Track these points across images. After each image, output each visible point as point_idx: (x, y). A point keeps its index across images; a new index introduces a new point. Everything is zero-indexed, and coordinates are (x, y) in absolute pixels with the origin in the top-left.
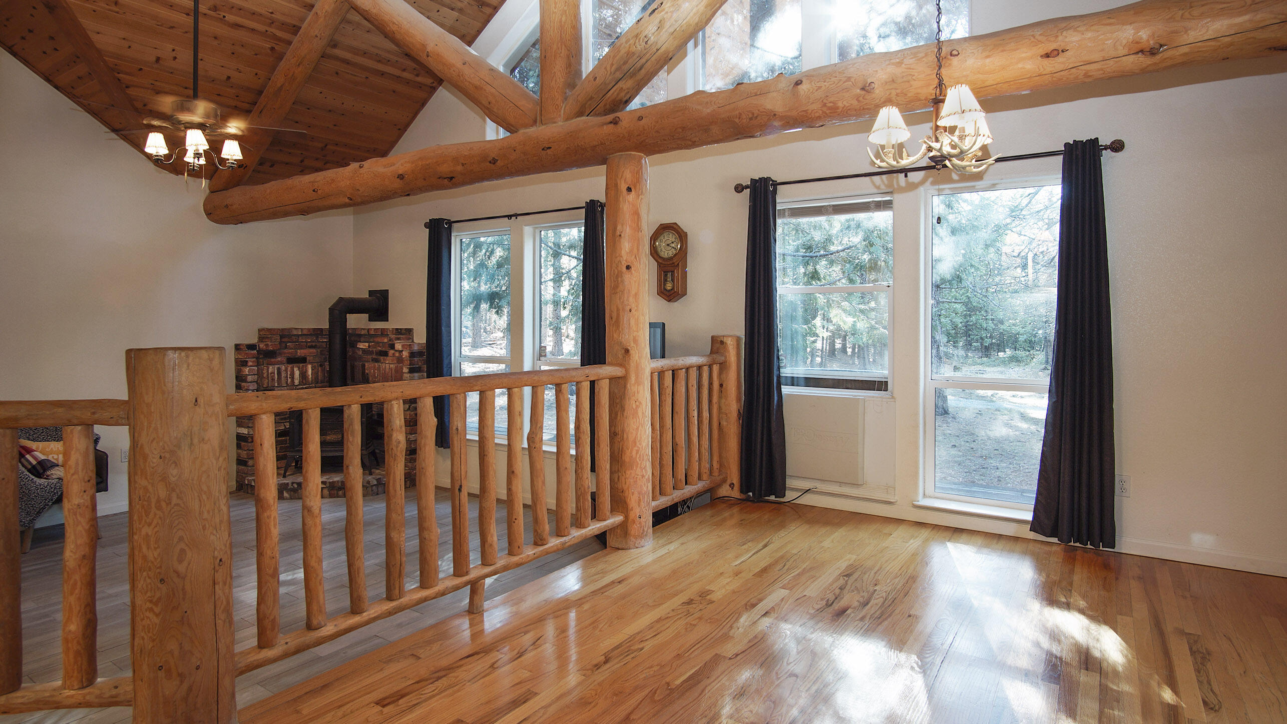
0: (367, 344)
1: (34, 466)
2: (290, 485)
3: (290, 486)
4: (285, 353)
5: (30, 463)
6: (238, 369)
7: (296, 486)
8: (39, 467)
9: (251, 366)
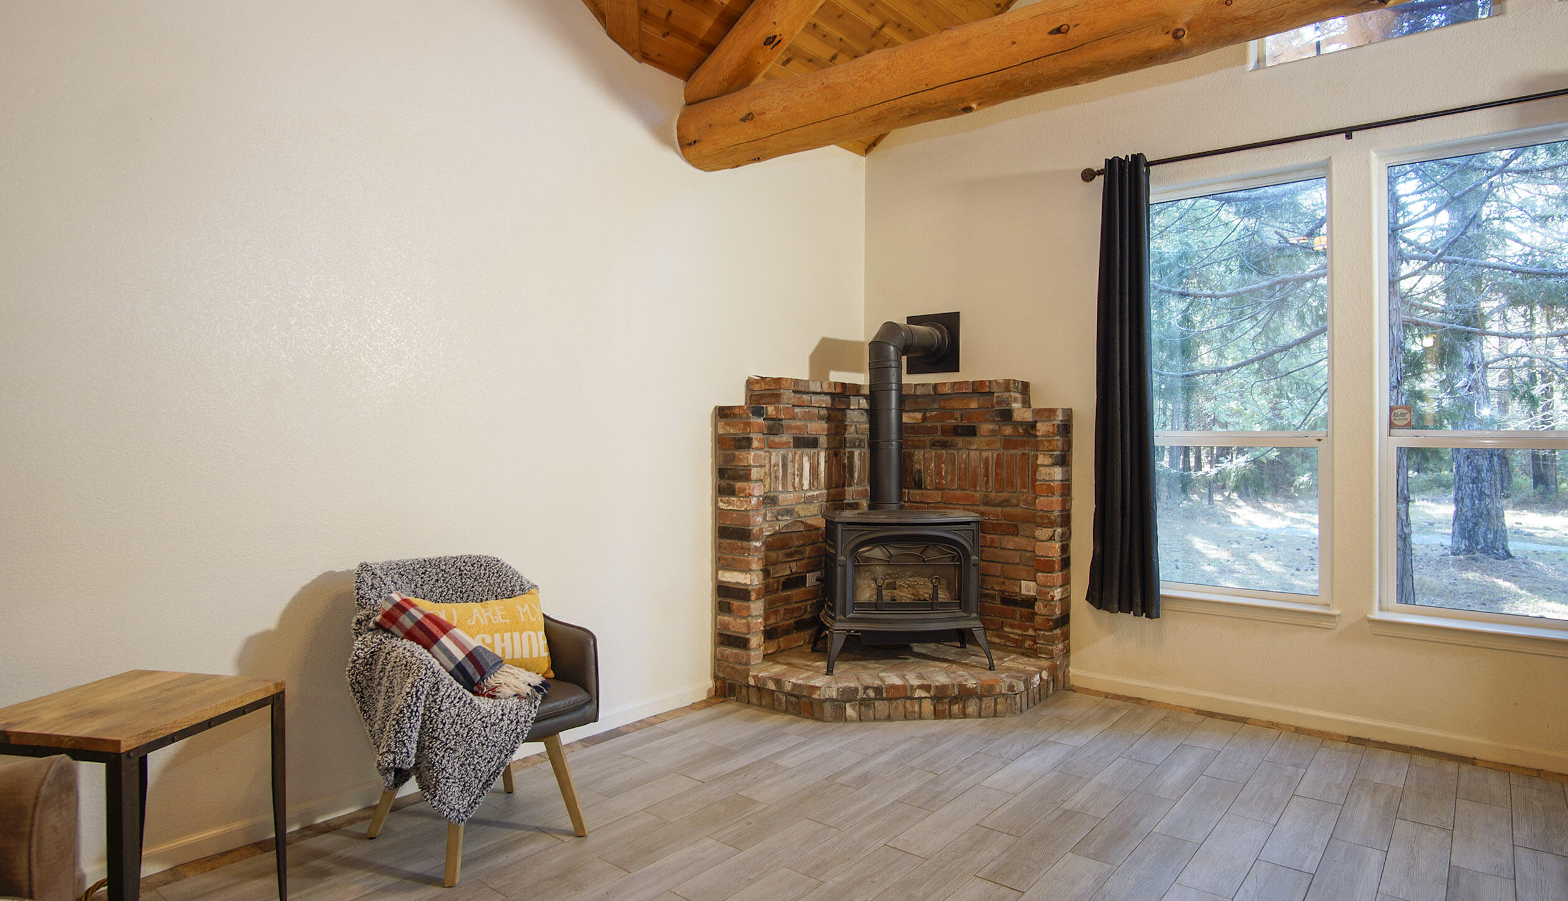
0: (919, 416)
1: (460, 663)
2: (861, 691)
3: (861, 695)
4: (790, 428)
5: (451, 657)
6: (726, 456)
7: (872, 694)
8: (470, 668)
9: (757, 449)
